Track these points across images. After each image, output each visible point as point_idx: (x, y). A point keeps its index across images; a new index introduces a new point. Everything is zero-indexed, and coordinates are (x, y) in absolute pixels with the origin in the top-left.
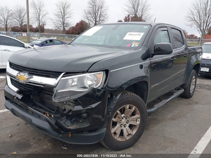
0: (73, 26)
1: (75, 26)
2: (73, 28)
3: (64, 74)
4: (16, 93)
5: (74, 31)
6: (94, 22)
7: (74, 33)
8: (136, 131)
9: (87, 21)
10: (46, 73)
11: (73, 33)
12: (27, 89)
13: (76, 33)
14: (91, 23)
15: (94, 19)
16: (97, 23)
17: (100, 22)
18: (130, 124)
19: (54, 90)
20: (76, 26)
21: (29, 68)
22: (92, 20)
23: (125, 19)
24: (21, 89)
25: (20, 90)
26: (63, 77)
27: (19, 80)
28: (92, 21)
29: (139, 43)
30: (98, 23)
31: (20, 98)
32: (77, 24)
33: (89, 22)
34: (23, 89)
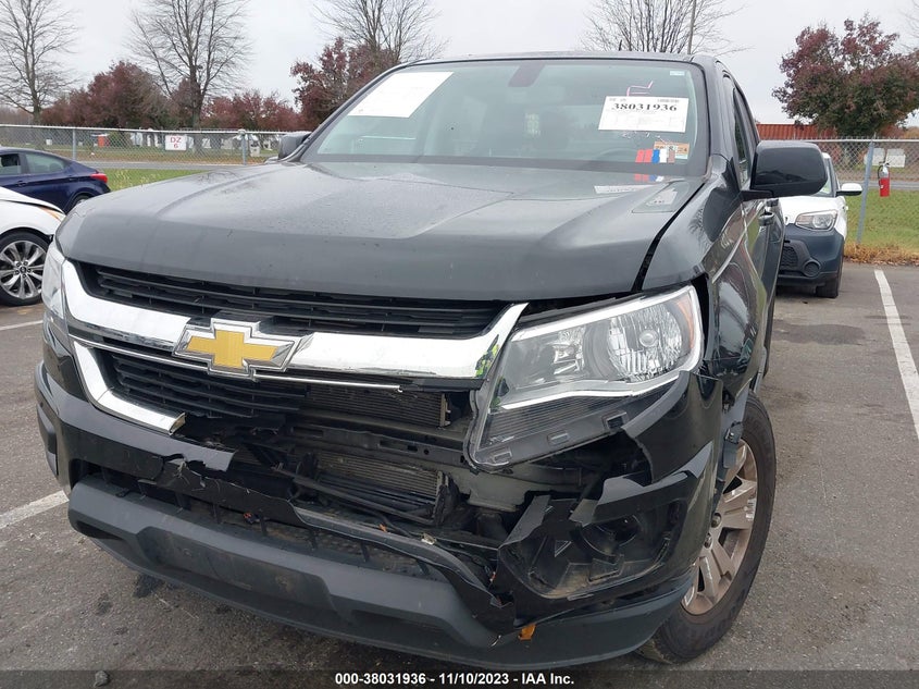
0: (78, 89)
1: (86, 90)
2: (80, 99)
3: (524, 313)
4: (173, 437)
5: (87, 111)
6: (187, 71)
7: (84, 120)
8: (742, 557)
9: (149, 67)
10: (390, 312)
11: (79, 121)
12: (246, 410)
13: (99, 121)
14: (170, 74)
15: (186, 58)
16: (197, 74)
17: (213, 71)
18: (723, 529)
19: (472, 405)
20: (92, 90)
21: (258, 291)
22: (177, 61)
23: (325, 58)
24: (198, 414)
25: (188, 417)
26: (520, 325)
27: (205, 364)
28: (173, 66)
29: (687, 146)
30: (205, 74)
31: (224, 467)
32: (99, 78)
33: (163, 68)
34: (214, 413)
